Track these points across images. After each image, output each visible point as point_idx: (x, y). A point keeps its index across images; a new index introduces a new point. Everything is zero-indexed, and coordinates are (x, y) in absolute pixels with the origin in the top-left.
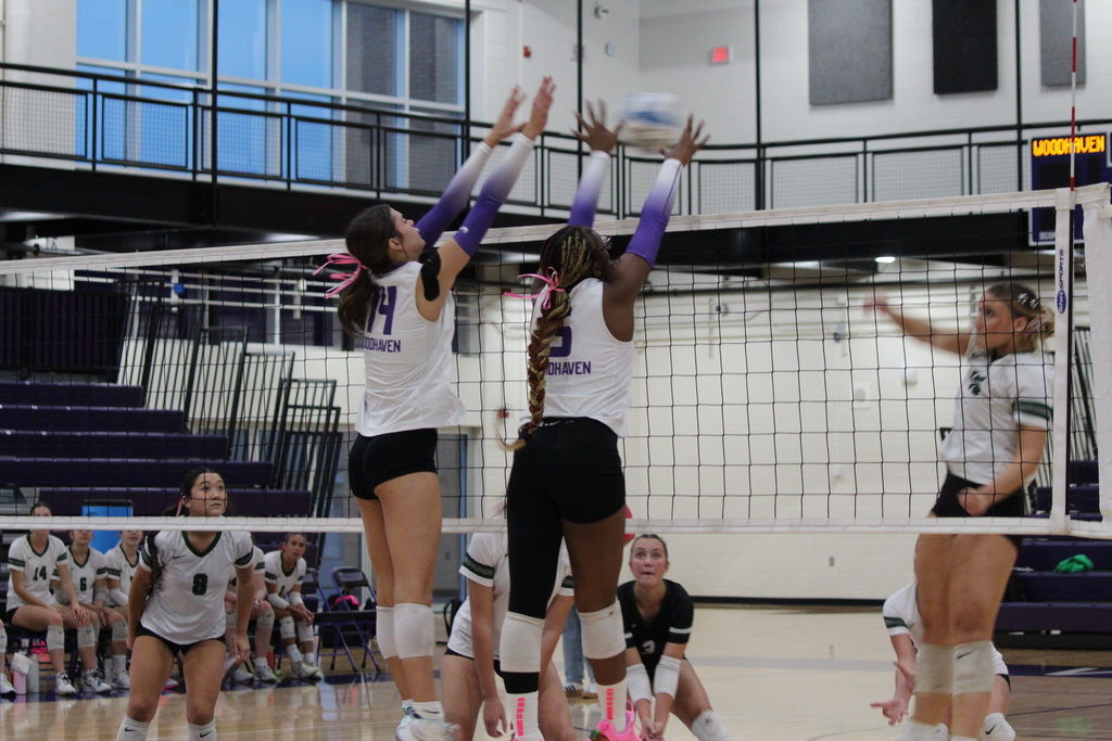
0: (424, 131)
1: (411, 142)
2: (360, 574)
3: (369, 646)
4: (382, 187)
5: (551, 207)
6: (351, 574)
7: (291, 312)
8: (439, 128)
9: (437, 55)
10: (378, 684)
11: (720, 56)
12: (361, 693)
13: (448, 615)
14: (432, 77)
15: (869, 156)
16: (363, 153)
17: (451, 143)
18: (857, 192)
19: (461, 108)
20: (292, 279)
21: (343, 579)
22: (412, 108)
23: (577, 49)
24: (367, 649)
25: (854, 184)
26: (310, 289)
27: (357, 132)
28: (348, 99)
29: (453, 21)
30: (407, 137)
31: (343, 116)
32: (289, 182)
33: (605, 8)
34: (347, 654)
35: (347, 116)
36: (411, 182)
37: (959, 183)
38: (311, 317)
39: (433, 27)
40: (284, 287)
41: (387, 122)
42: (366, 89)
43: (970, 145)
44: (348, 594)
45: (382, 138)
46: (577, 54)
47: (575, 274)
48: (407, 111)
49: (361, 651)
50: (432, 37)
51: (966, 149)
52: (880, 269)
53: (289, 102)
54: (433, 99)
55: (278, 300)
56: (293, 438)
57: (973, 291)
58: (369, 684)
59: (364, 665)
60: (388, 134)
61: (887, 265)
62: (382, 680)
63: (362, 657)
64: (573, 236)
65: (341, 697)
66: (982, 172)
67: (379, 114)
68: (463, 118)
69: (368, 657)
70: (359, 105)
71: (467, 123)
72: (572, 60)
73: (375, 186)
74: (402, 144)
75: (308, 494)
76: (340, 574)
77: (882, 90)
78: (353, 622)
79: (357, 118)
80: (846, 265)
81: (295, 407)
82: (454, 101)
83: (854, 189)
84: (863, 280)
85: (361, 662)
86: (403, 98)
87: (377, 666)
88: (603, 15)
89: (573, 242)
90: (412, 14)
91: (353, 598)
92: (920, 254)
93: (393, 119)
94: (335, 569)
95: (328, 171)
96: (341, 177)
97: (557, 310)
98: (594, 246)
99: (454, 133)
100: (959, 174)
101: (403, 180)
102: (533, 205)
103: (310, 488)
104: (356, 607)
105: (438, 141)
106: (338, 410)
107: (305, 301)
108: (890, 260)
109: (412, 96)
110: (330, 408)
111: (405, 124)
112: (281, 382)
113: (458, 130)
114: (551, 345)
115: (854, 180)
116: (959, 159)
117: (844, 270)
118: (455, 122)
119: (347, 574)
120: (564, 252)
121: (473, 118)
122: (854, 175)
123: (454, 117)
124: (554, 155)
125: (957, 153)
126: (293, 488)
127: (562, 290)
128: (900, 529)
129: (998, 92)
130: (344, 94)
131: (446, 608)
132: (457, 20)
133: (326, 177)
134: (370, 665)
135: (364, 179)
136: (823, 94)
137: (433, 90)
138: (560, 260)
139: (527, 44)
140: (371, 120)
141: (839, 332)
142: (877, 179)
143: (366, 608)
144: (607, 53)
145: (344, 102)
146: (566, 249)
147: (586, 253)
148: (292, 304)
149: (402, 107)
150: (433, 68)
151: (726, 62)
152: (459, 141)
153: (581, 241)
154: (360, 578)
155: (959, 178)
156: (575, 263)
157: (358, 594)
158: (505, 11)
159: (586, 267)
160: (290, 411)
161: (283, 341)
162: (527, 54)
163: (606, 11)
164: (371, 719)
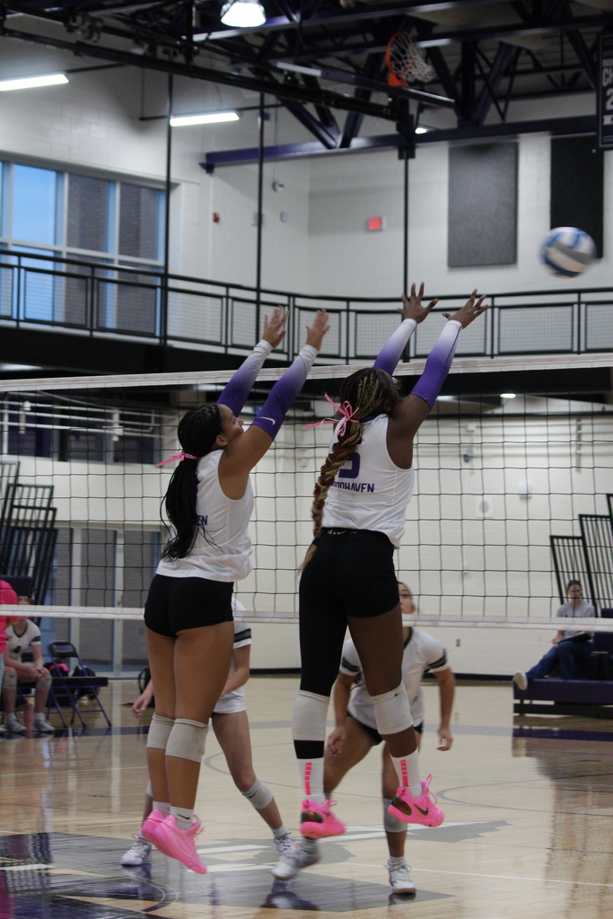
0: (130, 281)
1: (119, 290)
2: (70, 647)
3: (77, 706)
4: (95, 327)
5: (234, 346)
6: (63, 647)
7: (17, 428)
8: (142, 279)
9: (142, 218)
10: (83, 738)
11: (374, 225)
12: (68, 746)
13: (142, 681)
14: (138, 237)
15: (496, 310)
16: (80, 297)
17: (150, 291)
18: (485, 339)
19: (161, 262)
20: (18, 401)
21: (57, 651)
22: (121, 262)
23: (257, 216)
24: (75, 710)
25: (483, 333)
26: (33, 409)
27: (75, 281)
28: (68, 254)
29: (155, 191)
30: (115, 287)
31: (63, 268)
32: (18, 321)
33: (281, 183)
34: (59, 712)
35: (67, 268)
36: (118, 323)
37: (570, 334)
38: (34, 433)
39: (138, 195)
40: (12, 407)
41: (100, 274)
42: (82, 246)
43: (579, 303)
44: (60, 662)
45: (95, 285)
46: (257, 220)
47: (368, 409)
48: (116, 265)
49: (70, 710)
50: (138, 203)
51: (576, 307)
52: (504, 402)
53: (20, 255)
54: (137, 255)
55: (6, 418)
56: (17, 533)
57: (579, 423)
58: (76, 738)
59: (72, 722)
60: (102, 284)
61: (509, 399)
62: (87, 735)
63: (71, 715)
64: (369, 376)
65: (53, 748)
66: (589, 325)
67: (93, 266)
68: (162, 271)
69: (76, 715)
70: (76, 258)
71: (166, 276)
72: (253, 225)
73: (89, 326)
74: (112, 292)
75: (29, 579)
76: (55, 646)
77: (507, 256)
78: (64, 687)
79: (75, 269)
80: (480, 400)
81: (19, 507)
82: (155, 257)
83: (483, 337)
84: (489, 412)
85: (70, 719)
86: (113, 253)
87: (83, 723)
88: (279, 189)
89: (368, 381)
90: (123, 184)
91: (64, 666)
92: (536, 392)
93: (105, 271)
94: (51, 642)
95: (50, 313)
96: (60, 318)
97: (351, 439)
98: (386, 386)
99: (154, 283)
100: (570, 326)
101: (111, 322)
102: (218, 344)
103: (30, 574)
104: (66, 673)
105: (141, 290)
106: (54, 510)
107: (29, 419)
108: (512, 396)
109: (122, 252)
110: (48, 509)
111: (114, 275)
112: (9, 486)
113: (158, 281)
114: (342, 468)
115: (483, 329)
116: (570, 314)
117: (479, 404)
118: (156, 275)
119: (60, 647)
120: (359, 389)
121: (171, 271)
122: (483, 326)
123: (155, 271)
124: (237, 304)
125: (568, 309)
126: (16, 574)
127: (357, 421)
128: (521, 626)
129: (603, 260)
130: (65, 250)
131: (140, 675)
132: (159, 190)
133: (49, 318)
134: (77, 722)
135: (79, 320)
136: (460, 258)
137: (138, 247)
138: (356, 396)
139: (216, 211)
140: (87, 271)
141: (469, 454)
142: (502, 329)
143: (74, 675)
144: (282, 221)
145: (64, 256)
146: (362, 387)
147: (378, 392)
148: (18, 421)
149: (111, 260)
150: (138, 230)
151: (380, 230)
152: (159, 290)
153: (375, 381)
154: (70, 650)
155: (570, 330)
156: (369, 399)
157: (68, 663)
158: (198, 184)
159: (378, 403)
160: (15, 510)
161: (11, 452)
162: (216, 219)
163: (282, 186)
164: (78, 768)
